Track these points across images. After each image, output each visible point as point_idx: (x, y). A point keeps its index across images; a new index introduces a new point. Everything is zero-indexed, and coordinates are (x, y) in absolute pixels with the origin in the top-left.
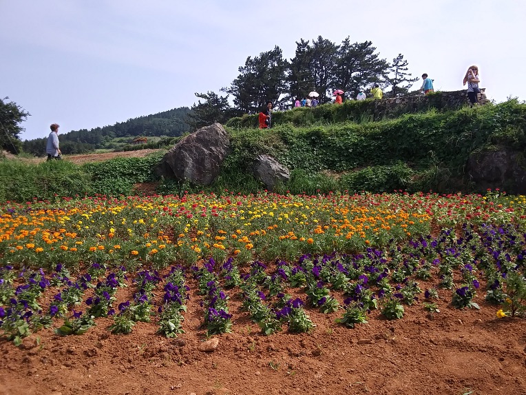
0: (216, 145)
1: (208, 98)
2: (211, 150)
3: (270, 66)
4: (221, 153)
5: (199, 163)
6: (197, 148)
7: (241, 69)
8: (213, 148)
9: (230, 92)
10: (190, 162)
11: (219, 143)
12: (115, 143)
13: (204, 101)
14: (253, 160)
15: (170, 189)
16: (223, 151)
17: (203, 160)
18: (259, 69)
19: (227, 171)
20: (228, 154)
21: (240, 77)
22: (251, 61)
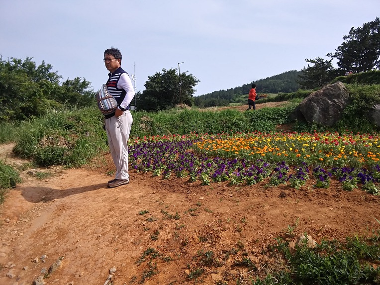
0: (338, 98)
1: (316, 63)
2: (334, 101)
3: (371, 34)
4: (342, 103)
5: (325, 111)
6: (323, 100)
7: (345, 38)
8: (336, 100)
9: (334, 56)
10: (318, 110)
11: (341, 96)
12: (242, 99)
13: (312, 65)
14: (369, 109)
15: (302, 129)
16: (343, 102)
17: (328, 108)
18: (360, 37)
19: (347, 117)
20: (347, 104)
21: (344, 44)
22: (354, 31)
